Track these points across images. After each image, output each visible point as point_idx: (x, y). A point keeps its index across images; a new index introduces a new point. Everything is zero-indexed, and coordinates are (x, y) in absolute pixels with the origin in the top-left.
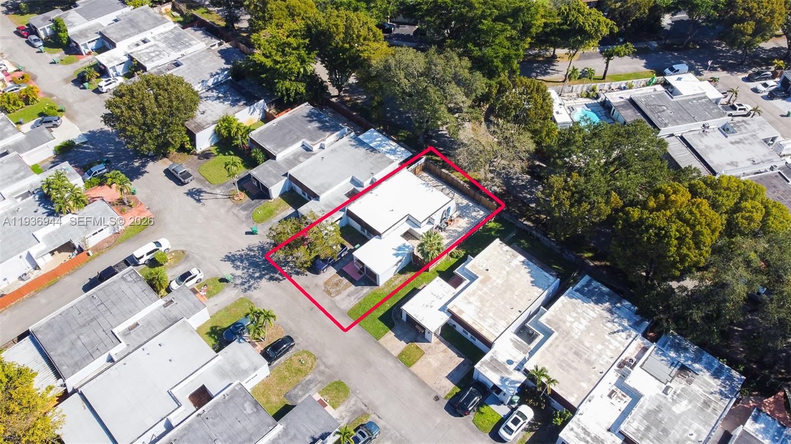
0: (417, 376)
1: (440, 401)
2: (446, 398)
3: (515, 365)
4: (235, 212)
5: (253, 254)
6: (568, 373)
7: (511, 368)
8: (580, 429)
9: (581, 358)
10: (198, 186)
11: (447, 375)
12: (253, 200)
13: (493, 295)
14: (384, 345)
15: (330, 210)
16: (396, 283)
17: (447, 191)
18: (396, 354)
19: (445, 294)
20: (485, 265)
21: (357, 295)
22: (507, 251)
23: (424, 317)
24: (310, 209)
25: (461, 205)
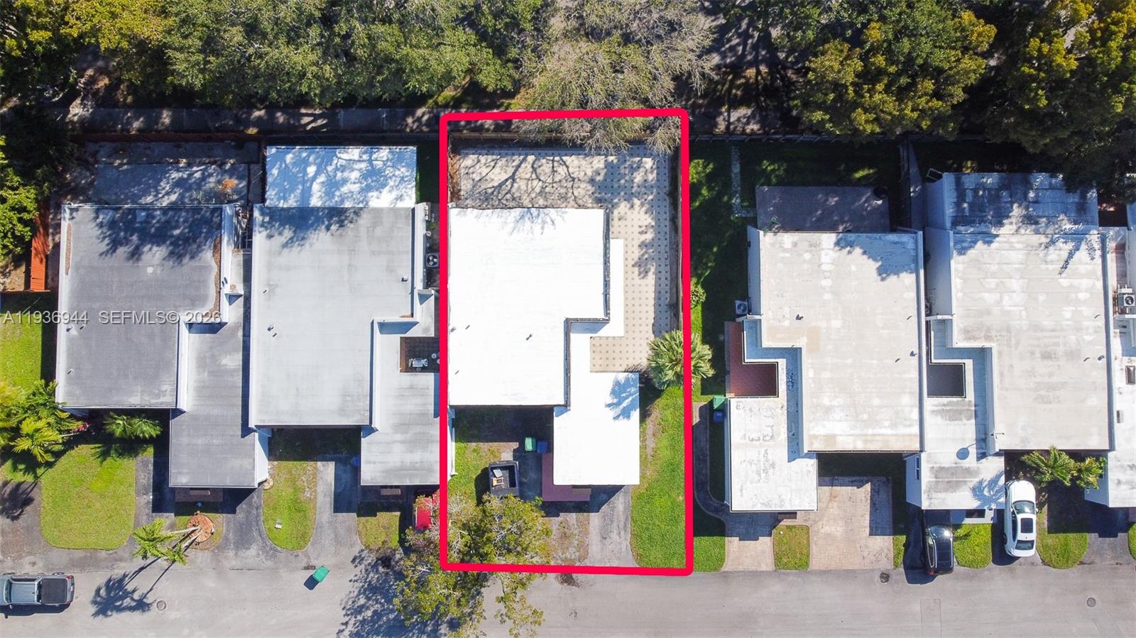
0: (830, 571)
1: (893, 577)
2: (896, 566)
3: (973, 451)
4: (234, 563)
5: (369, 613)
6: (1059, 402)
7: (971, 461)
8: (1129, 472)
9: (1057, 359)
10: (100, 578)
11: (868, 531)
12: (234, 512)
13: (849, 361)
14: (741, 568)
15: (418, 429)
16: (653, 445)
17: (545, 165)
18: (771, 567)
19: (770, 421)
20: (786, 309)
21: (615, 524)
22: (795, 244)
23: (780, 497)
24: (381, 463)
25: (599, 178)
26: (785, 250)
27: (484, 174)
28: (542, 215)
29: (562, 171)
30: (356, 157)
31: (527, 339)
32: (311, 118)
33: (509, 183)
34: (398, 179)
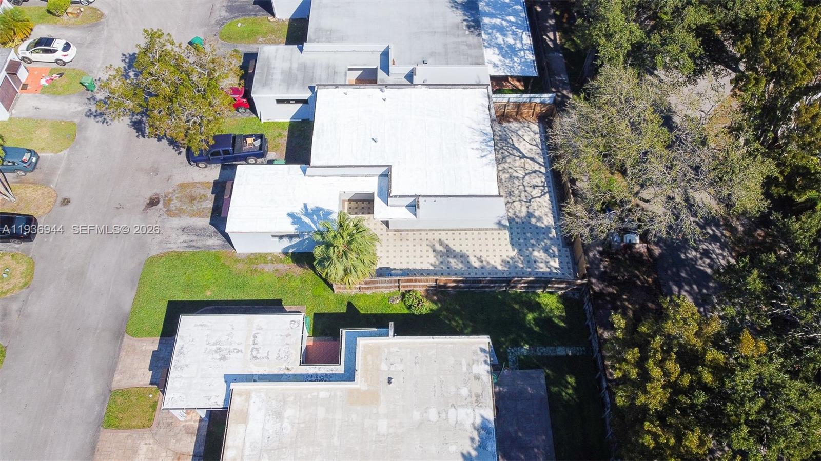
4: (218, 5)
12: (256, 4)
13: (336, 441)
14: (123, 354)
15: (300, 77)
16: (266, 269)
17: (539, 180)
18: (115, 385)
19: (273, 357)
20: (400, 367)
21: (195, 238)
22: (477, 378)
23: (187, 366)
24: (276, 56)
25: (533, 221)
26: (469, 366)
27: (524, 138)
28: (489, 149)
29: (536, 192)
30: (524, 42)
31: (373, 139)
32: (552, 38)
33: (517, 154)
34: (511, 65)
